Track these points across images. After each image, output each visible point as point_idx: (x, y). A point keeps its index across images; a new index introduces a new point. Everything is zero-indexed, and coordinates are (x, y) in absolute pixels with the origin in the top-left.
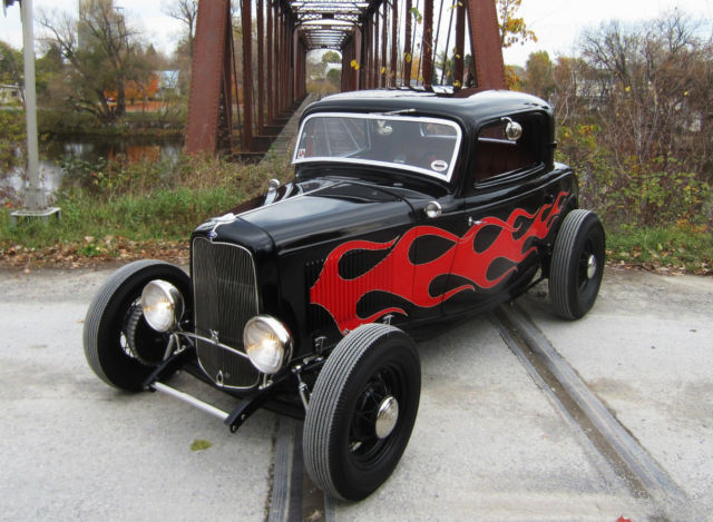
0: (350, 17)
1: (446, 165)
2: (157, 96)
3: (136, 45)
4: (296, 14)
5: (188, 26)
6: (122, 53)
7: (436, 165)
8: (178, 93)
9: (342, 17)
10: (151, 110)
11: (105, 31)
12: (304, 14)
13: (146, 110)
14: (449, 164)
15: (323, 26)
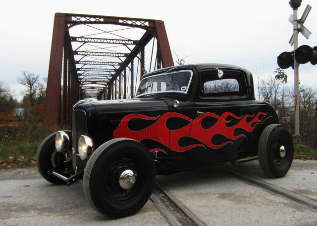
0: (103, 83)
2: (13, 119)
3: (5, 97)
4: (80, 81)
5: (30, 88)
7: (183, 89)
8: (23, 118)
9: (100, 83)
10: (11, 125)
12: (84, 82)
13: (8, 125)
14: (187, 87)
15: (91, 87)
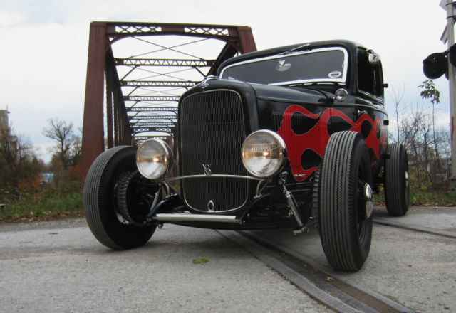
0: (166, 130)
1: (340, 73)
2: (39, 189)
3: (26, 156)
4: (133, 128)
5: (61, 143)
6: (18, 161)
7: (332, 75)
9: (161, 130)
11: (5, 147)
12: (137, 128)
14: (342, 72)
15: (149, 137)
